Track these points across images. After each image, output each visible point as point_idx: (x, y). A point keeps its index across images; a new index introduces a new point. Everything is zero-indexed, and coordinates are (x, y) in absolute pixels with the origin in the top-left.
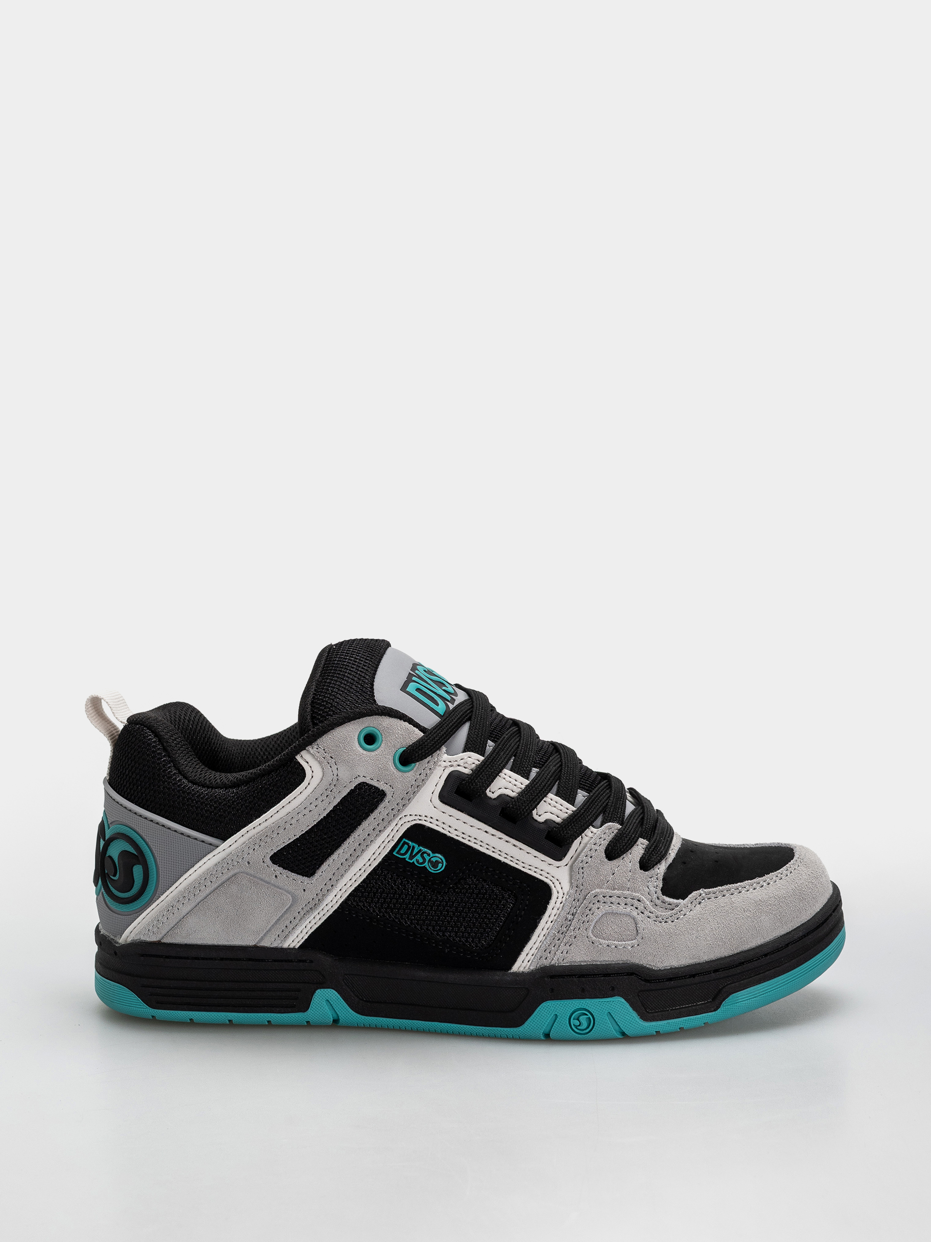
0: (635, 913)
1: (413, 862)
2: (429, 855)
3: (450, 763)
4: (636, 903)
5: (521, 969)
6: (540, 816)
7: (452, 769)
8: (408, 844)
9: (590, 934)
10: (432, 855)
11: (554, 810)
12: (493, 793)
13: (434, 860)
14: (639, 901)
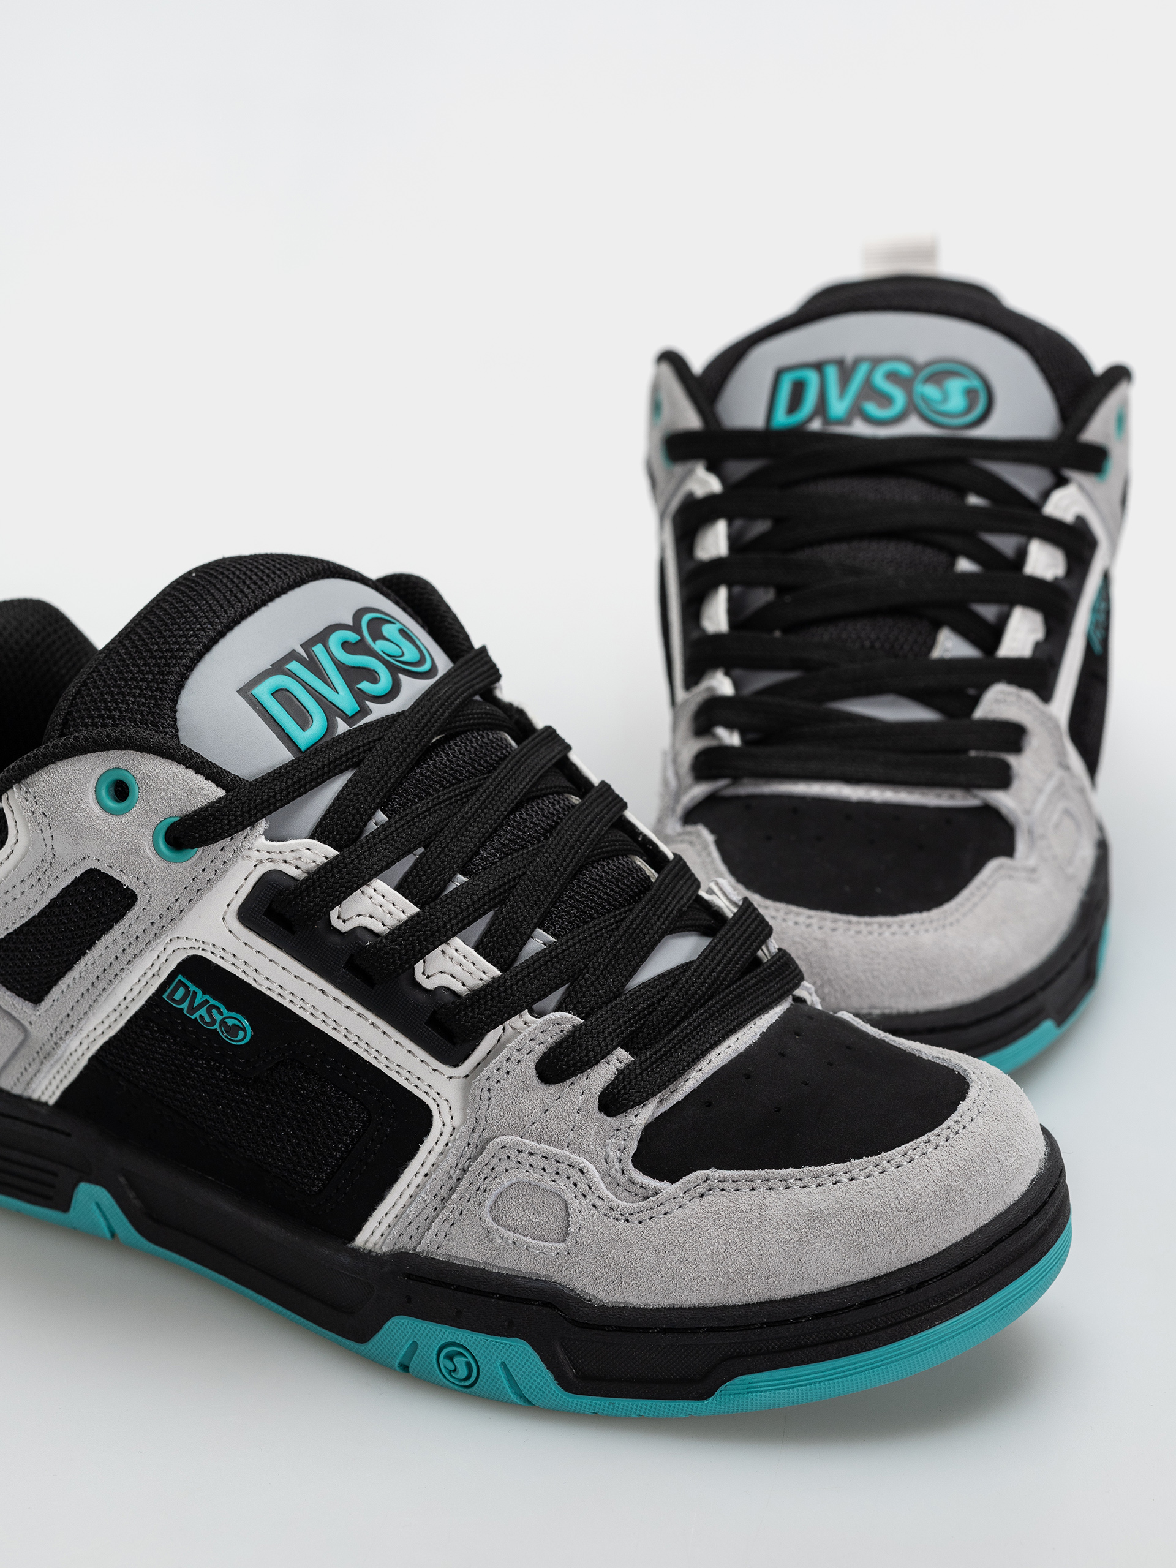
0: (569, 1196)
1: (196, 1018)
2: (221, 1013)
3: (268, 856)
4: (575, 1174)
5: (369, 1246)
6: (428, 977)
7: (269, 866)
8: (186, 987)
9: (486, 1213)
10: (226, 1013)
11: (457, 970)
12: (344, 921)
13: (230, 1022)
14: (582, 1172)
